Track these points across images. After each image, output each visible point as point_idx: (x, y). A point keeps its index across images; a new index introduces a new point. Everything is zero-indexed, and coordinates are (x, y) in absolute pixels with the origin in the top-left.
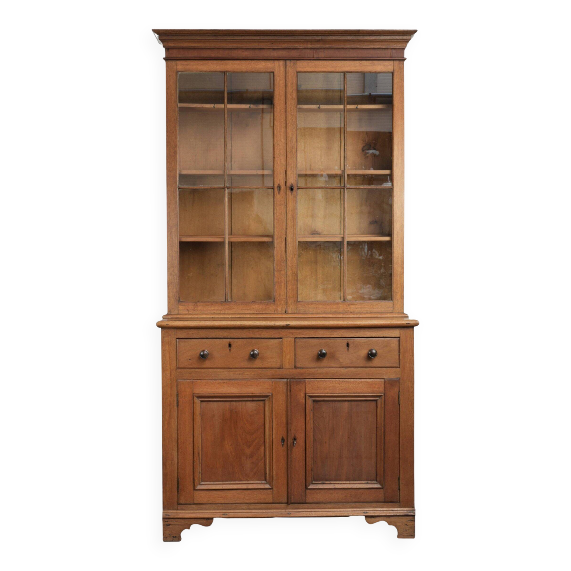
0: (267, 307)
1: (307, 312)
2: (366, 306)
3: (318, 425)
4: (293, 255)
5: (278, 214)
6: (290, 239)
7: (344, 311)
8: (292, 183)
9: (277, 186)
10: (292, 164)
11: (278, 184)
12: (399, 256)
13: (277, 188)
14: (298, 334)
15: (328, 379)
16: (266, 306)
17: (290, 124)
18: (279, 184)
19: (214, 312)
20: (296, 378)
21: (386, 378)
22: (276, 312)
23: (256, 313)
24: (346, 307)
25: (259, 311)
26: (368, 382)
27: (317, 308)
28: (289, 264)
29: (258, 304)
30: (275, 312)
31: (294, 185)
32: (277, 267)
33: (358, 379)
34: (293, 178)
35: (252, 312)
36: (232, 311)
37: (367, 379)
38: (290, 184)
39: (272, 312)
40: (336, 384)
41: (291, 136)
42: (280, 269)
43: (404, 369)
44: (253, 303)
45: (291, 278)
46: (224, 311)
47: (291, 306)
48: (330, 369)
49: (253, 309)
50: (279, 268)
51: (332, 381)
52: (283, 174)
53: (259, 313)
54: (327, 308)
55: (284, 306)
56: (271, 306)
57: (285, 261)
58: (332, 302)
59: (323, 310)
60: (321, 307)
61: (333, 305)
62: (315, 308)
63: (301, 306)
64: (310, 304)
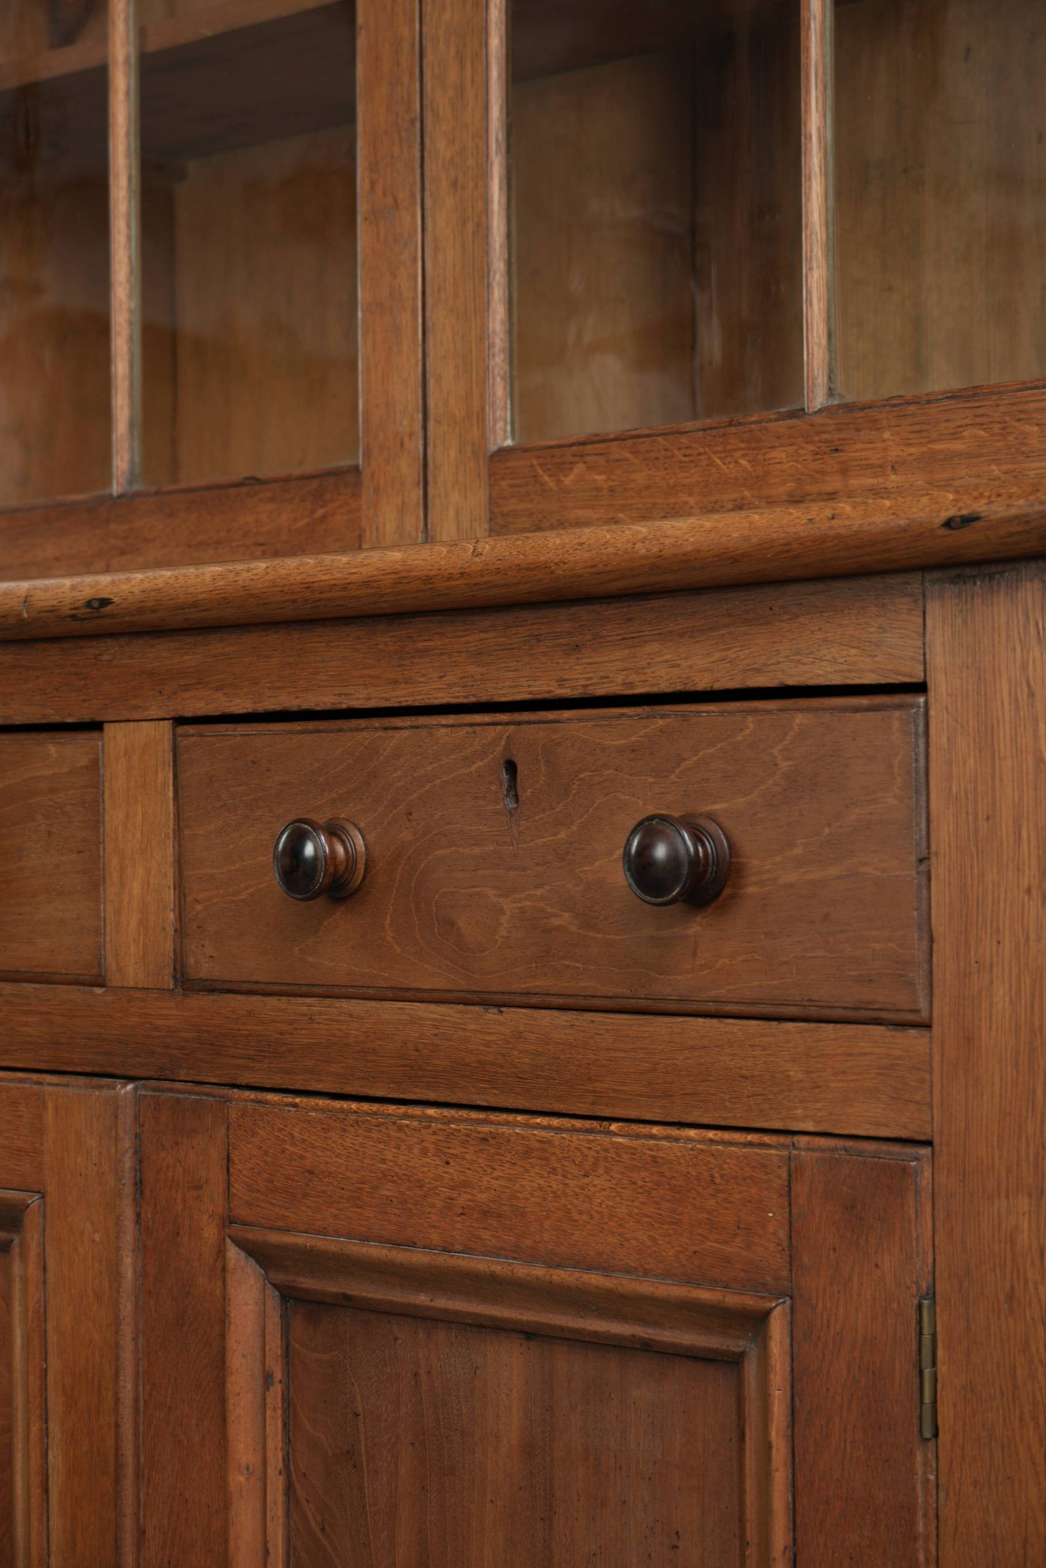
0: (320, 512)
3: (323, 1529)
4: (462, 68)
7: (803, 498)
14: (186, 688)
15: (375, 1107)
16: (312, 511)
20: (183, 1074)
21: (809, 1126)
24: (814, 466)
26: (655, 1160)
27: (611, 490)
28: (442, 144)
29: (273, 499)
33: (588, 1124)
37: (655, 1130)
40: (424, 1152)
42: (387, 200)
43: (970, 1040)
44: (246, 491)
45: (449, 263)
47: (455, 498)
48: (390, 1010)
49: (247, 535)
50: (379, 189)
51: (400, 1128)
54: (687, 481)
55: (416, 495)
56: (340, 506)
57: (414, 126)
58: (713, 432)
59: (654, 504)
60: (640, 478)
61: (725, 452)
62: (598, 489)
63: (511, 486)
64: (572, 459)
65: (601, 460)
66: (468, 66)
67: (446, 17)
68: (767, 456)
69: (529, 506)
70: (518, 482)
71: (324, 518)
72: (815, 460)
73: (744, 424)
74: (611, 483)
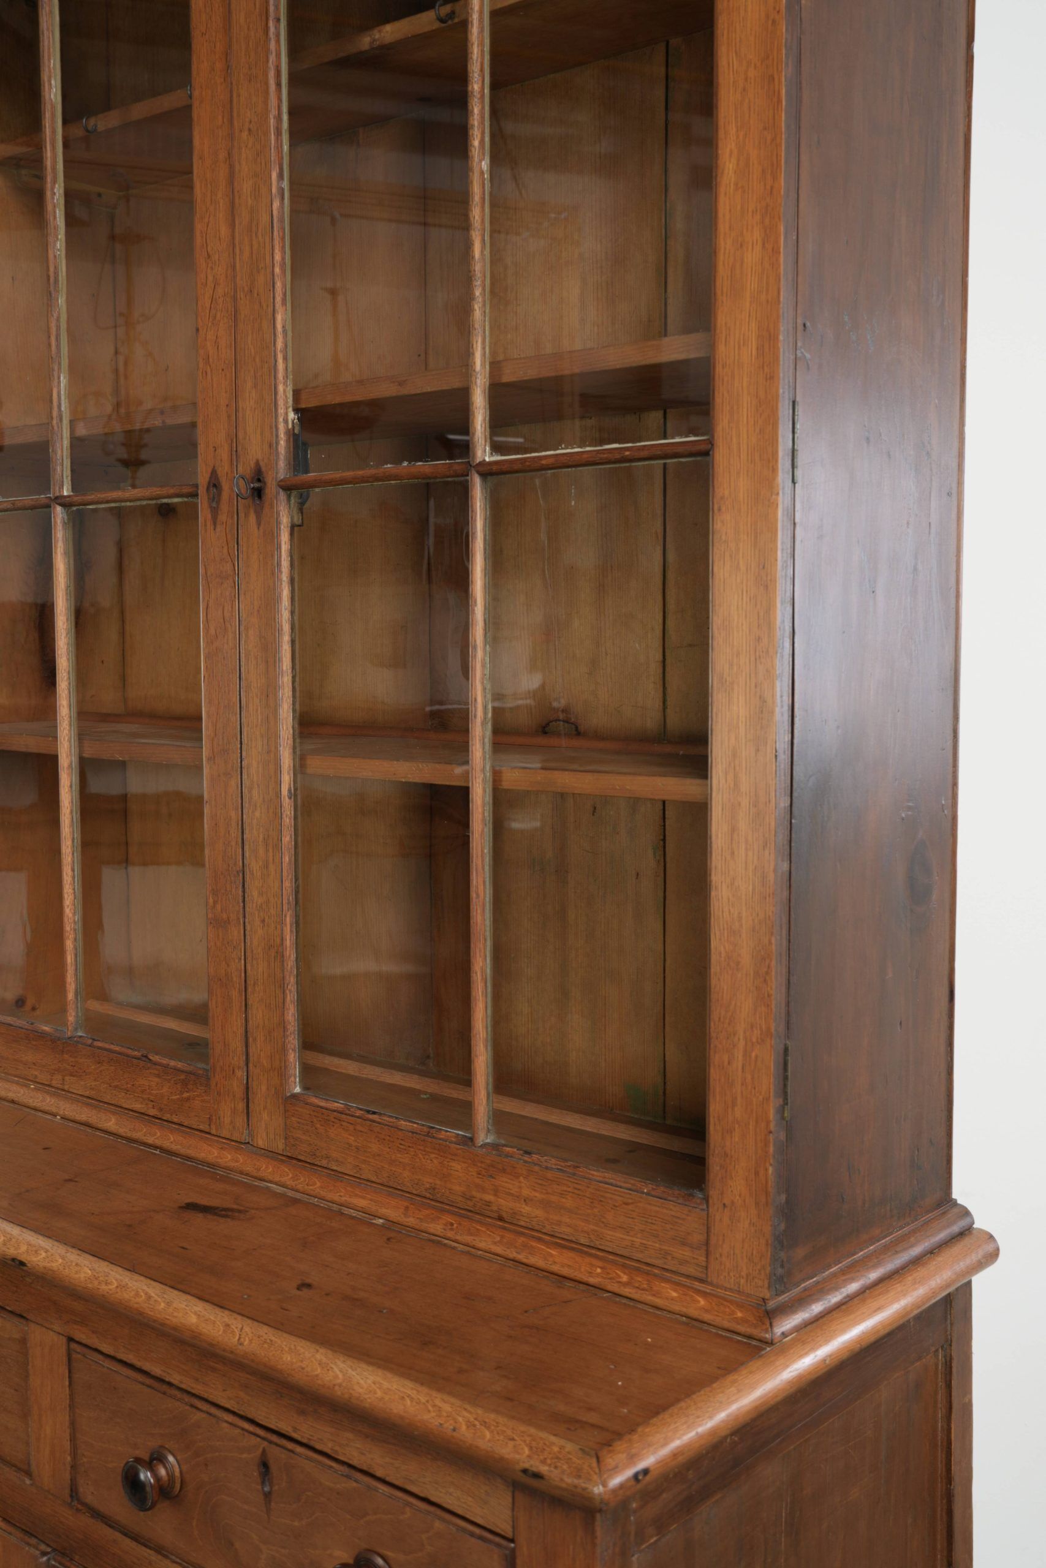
0: (186, 1095)
1: (324, 1163)
2: (569, 1202)
4: (267, 851)
5: (212, 631)
6: (254, 764)
7: (471, 1198)
8: (257, 463)
9: (209, 483)
10: (257, 360)
11: (210, 470)
12: (740, 918)
13: (208, 489)
16: (182, 1093)
17: (245, 134)
18: (214, 473)
19: (36, 1076)
22: (213, 1132)
23: (152, 1112)
24: (478, 1181)
25: (161, 1110)
27: (357, 1148)
28: (255, 894)
29: (158, 1076)
30: (210, 1125)
31: (263, 469)
32: (215, 902)
34: (262, 434)
35: (138, 1106)
36: (82, 1083)
38: (253, 466)
39: (201, 1127)
41: (250, 202)
42: (225, 916)
44: (142, 1063)
45: (260, 970)
46: (60, 1077)
47: (265, 1116)
49: (143, 1092)
50: (219, 907)
52: (229, 417)
53: (159, 1115)
54: (401, 1160)
55: (241, 1106)
56: (198, 1096)
57: (239, 875)
58: (418, 1136)
59: (383, 1167)
60: (375, 1147)
61: (425, 1151)
62: (351, 1145)
63: (299, 1123)
64: (334, 1120)
65: (351, 1127)
66: (271, 851)
67: (257, 814)
68: (451, 1164)
69: (309, 1139)
70: (302, 1121)
71: (188, 1099)
72: (478, 1178)
73: (436, 1138)
74: (356, 1144)
